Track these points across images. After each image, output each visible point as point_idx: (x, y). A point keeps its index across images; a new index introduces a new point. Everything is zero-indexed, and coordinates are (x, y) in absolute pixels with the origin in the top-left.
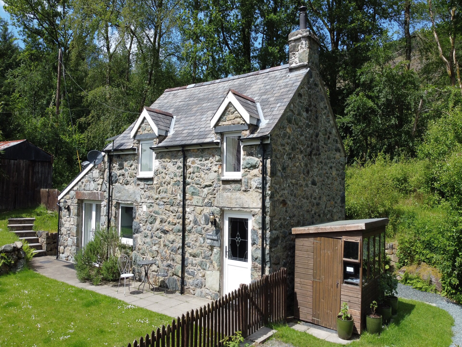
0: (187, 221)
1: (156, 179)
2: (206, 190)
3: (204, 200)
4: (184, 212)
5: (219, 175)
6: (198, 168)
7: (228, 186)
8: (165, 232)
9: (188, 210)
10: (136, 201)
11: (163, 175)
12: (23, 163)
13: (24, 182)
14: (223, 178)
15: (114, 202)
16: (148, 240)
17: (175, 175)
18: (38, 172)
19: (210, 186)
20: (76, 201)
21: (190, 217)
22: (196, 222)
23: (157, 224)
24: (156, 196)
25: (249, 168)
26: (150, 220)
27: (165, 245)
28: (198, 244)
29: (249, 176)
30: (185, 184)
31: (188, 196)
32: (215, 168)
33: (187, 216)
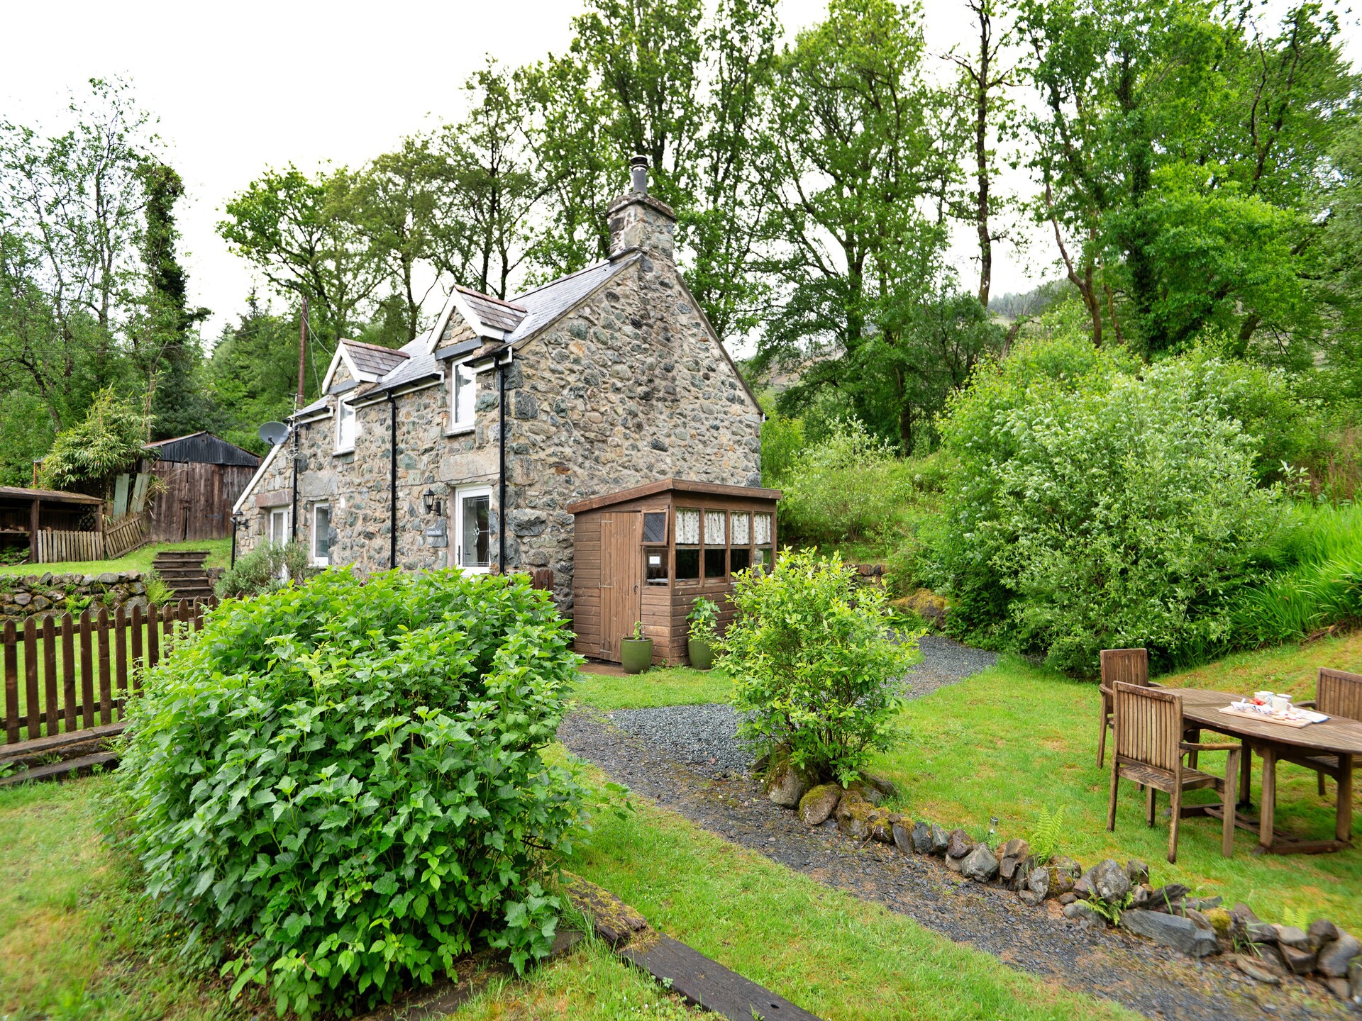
0: (399, 514)
1: (357, 452)
2: (425, 458)
3: (423, 473)
4: (394, 498)
5: (442, 430)
6: (414, 423)
7: (456, 445)
8: (370, 536)
9: (400, 494)
10: (332, 495)
11: (367, 444)
12: (200, 468)
13: (202, 499)
14: (449, 433)
15: (303, 502)
16: (348, 553)
17: (383, 442)
18: (232, 484)
19: (432, 449)
20: (257, 511)
21: (403, 506)
22: (412, 512)
23: (359, 526)
24: (357, 481)
25: (484, 410)
26: (350, 520)
27: (370, 558)
28: (415, 548)
29: (485, 423)
30: (395, 452)
31: (401, 471)
32: (438, 419)
33: (399, 504)
